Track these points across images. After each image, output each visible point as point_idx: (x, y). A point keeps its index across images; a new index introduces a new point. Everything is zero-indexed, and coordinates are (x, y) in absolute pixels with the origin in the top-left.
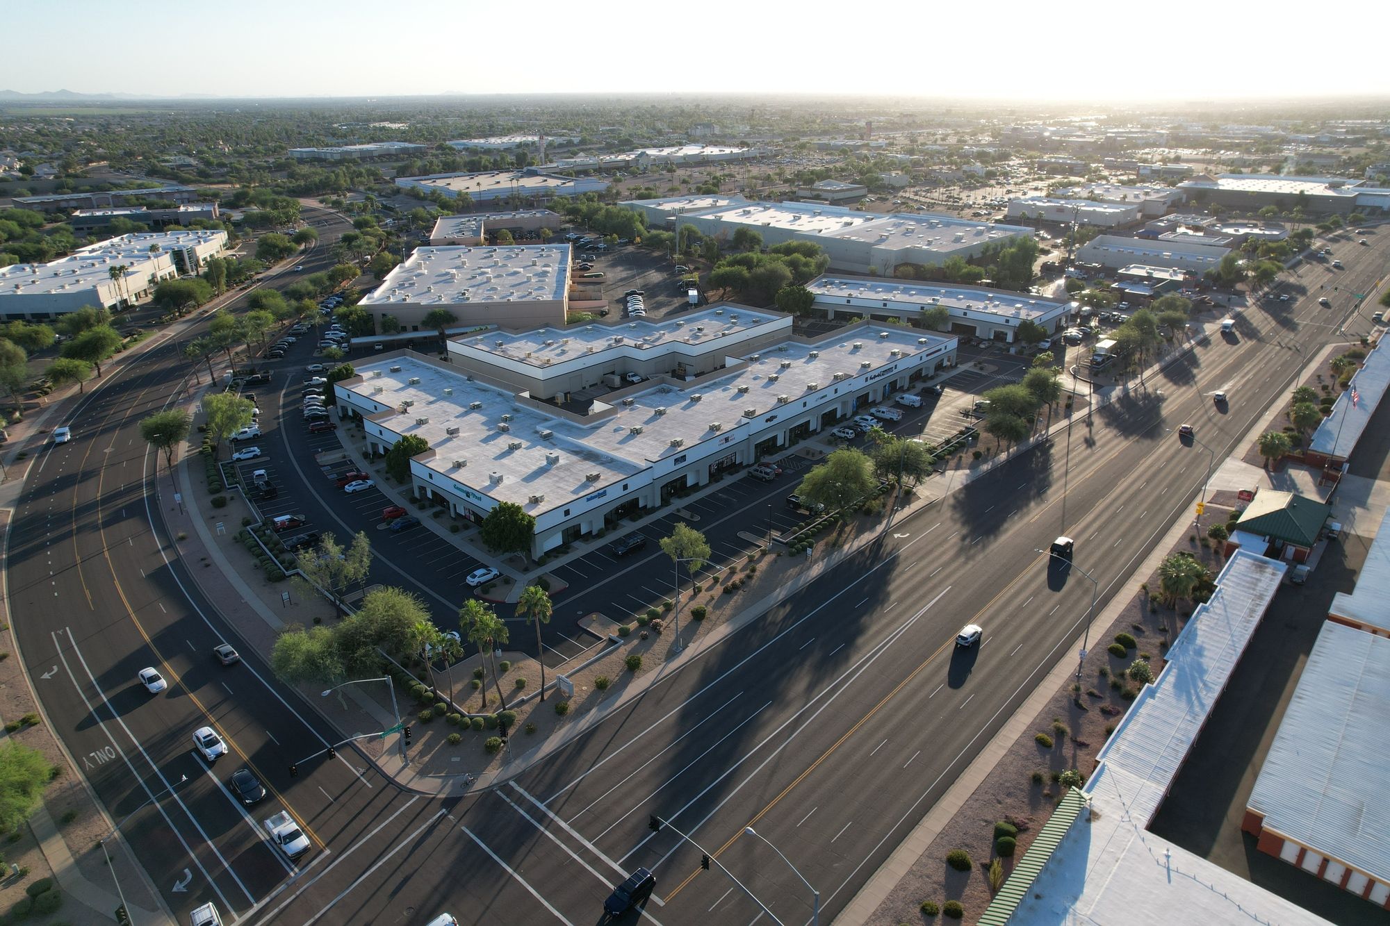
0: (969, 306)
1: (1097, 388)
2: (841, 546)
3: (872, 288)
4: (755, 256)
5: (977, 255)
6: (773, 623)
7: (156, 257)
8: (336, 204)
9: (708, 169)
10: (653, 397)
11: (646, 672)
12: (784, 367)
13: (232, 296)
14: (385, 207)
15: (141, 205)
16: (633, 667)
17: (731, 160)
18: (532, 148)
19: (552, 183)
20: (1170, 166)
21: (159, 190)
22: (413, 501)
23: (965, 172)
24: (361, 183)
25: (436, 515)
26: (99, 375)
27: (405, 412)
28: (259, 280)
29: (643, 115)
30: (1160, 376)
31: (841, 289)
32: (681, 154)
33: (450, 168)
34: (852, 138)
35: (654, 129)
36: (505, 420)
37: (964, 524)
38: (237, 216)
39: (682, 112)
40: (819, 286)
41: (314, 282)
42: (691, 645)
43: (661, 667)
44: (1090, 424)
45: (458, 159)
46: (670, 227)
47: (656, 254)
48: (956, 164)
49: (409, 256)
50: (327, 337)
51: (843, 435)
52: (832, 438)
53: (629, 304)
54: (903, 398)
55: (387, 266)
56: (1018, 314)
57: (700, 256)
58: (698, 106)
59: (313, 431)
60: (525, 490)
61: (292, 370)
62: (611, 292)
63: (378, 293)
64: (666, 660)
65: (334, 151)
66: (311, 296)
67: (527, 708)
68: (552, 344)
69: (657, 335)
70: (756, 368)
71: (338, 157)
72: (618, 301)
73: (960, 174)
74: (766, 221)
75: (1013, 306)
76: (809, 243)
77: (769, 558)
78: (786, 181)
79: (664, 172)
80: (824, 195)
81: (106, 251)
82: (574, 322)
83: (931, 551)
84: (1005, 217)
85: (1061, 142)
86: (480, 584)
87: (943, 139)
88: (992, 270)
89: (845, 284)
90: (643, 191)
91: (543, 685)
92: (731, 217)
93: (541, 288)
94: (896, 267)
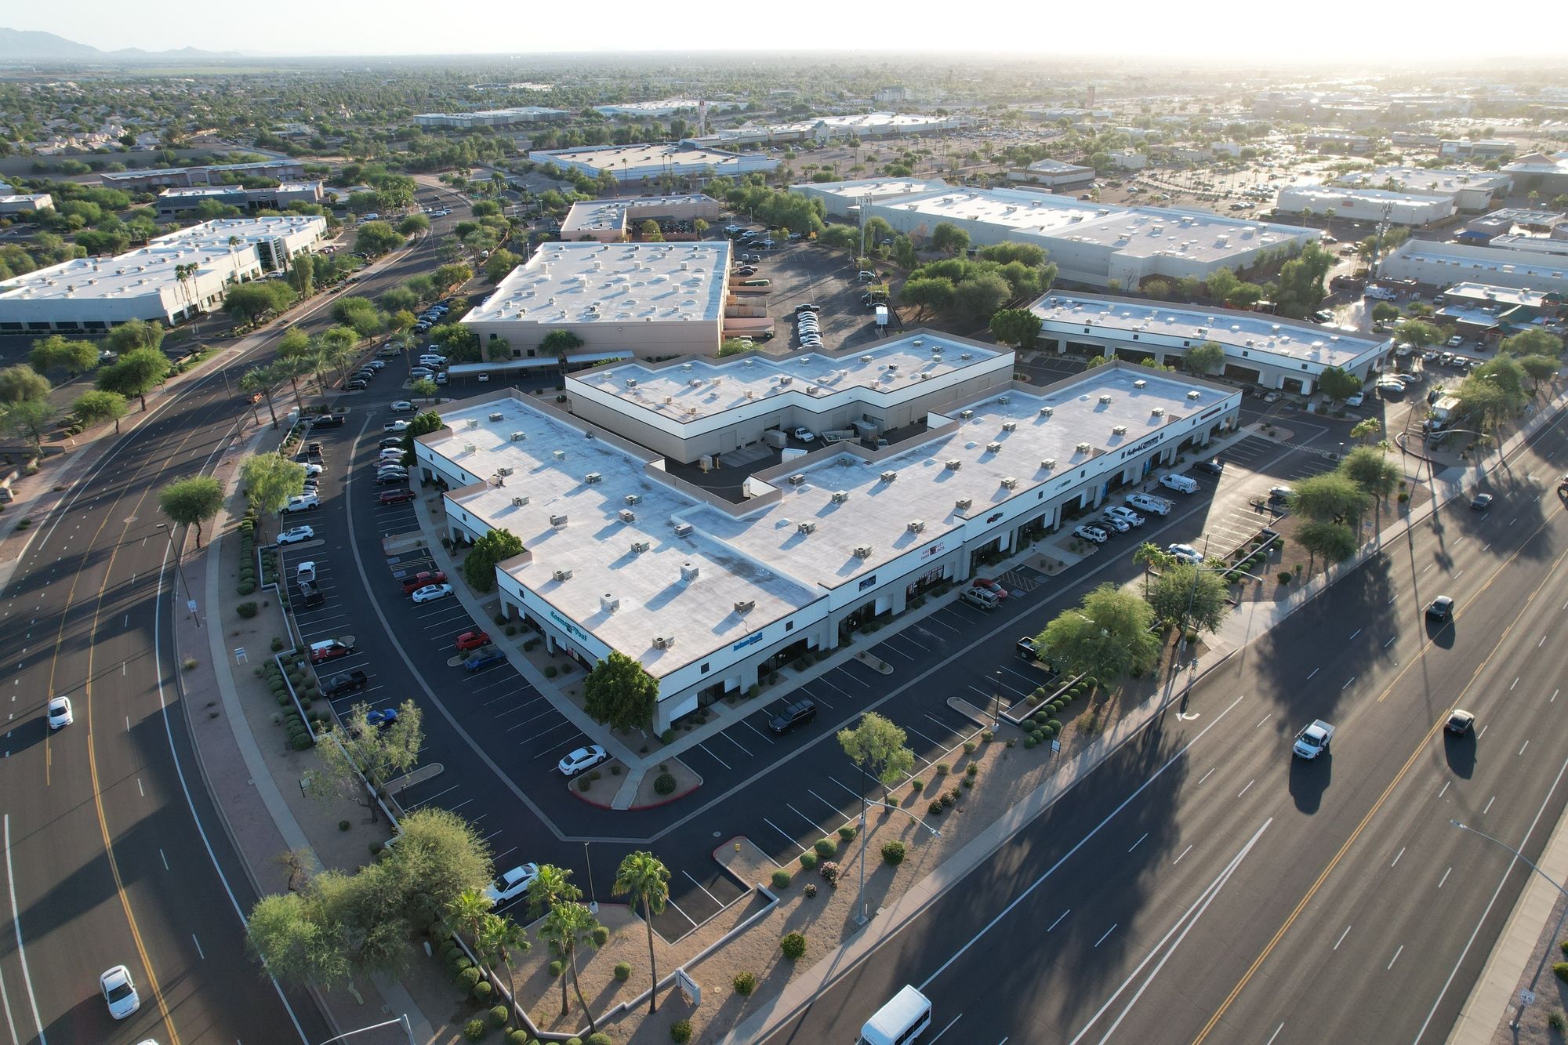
0: (1249, 343)
1: (1438, 470)
2: (1100, 734)
3: (1116, 312)
4: (962, 264)
5: (1248, 265)
6: (1004, 876)
7: (237, 250)
8: (458, 183)
9: (899, 142)
10: (829, 471)
11: (812, 962)
12: (1007, 430)
13: (317, 302)
14: (514, 187)
15: (239, 183)
16: (792, 952)
17: (927, 133)
18: (692, 115)
19: (712, 159)
20: (1483, 142)
21: (262, 165)
22: (500, 621)
23: (1215, 151)
24: (490, 157)
25: (529, 647)
26: (144, 409)
27: (500, 484)
28: (354, 281)
29: (822, 75)
30: (1527, 453)
31: (1075, 312)
32: (866, 123)
33: (594, 140)
34: (1070, 106)
35: (834, 93)
36: (631, 503)
37: (1279, 699)
38: (342, 196)
39: (867, 74)
40: (1047, 306)
41: (414, 287)
42: (880, 911)
43: (835, 953)
44: (1438, 530)
45: (604, 129)
46: (852, 219)
47: (835, 254)
48: (1203, 141)
49: (533, 253)
50: (422, 362)
51: (1090, 537)
52: (1075, 540)
53: (800, 324)
54: (1170, 480)
55: (504, 267)
56: (1317, 355)
57: (890, 258)
58: (885, 65)
59: (384, 502)
60: (648, 624)
61: (373, 409)
62: (778, 306)
63: (489, 305)
64: (842, 941)
65: (463, 119)
66: (409, 305)
67: (629, 1024)
68: (700, 384)
69: (836, 374)
70: (967, 429)
71: (468, 125)
72: (787, 319)
73: (1209, 153)
74: (974, 214)
75: (1308, 342)
76: (1030, 247)
77: (996, 749)
78: (994, 160)
79: (845, 146)
80: (1042, 179)
81: (185, 242)
82: (728, 353)
83: (1233, 750)
84: (1274, 212)
85: (1333, 112)
86: (579, 772)
87: (1182, 108)
88: (1272, 289)
89: (1080, 304)
90: (820, 171)
91: (655, 982)
92: (929, 207)
93: (690, 303)
94: (1144, 281)
